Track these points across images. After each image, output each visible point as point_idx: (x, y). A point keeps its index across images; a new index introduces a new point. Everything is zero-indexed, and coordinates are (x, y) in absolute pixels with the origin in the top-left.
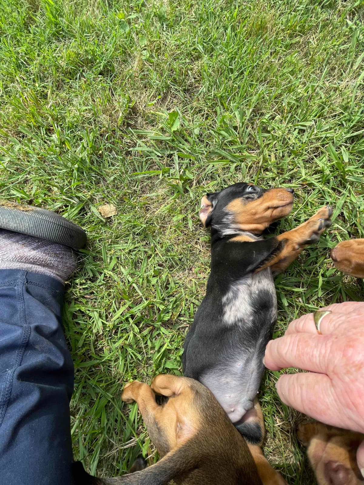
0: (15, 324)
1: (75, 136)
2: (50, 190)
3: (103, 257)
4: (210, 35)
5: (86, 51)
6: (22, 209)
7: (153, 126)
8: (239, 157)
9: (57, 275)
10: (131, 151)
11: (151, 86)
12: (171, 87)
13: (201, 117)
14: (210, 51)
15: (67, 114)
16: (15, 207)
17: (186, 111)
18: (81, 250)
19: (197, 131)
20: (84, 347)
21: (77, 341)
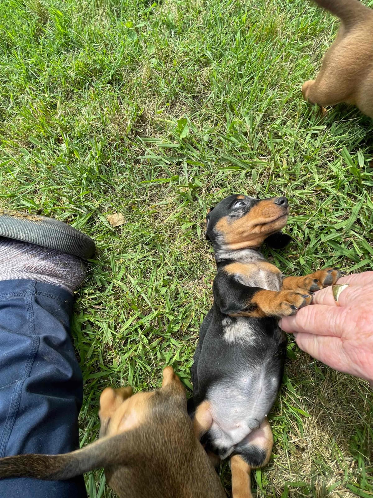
0: (24, 335)
1: (83, 145)
2: (58, 200)
3: (111, 266)
4: (219, 41)
5: (95, 61)
6: (31, 219)
7: (162, 133)
8: (250, 163)
9: (66, 285)
10: (140, 159)
11: (159, 94)
12: (180, 94)
13: (210, 123)
14: (219, 57)
15: (76, 124)
16: (25, 217)
17: (195, 118)
18: (89, 260)
19: (206, 138)
20: (93, 358)
21: (86, 352)
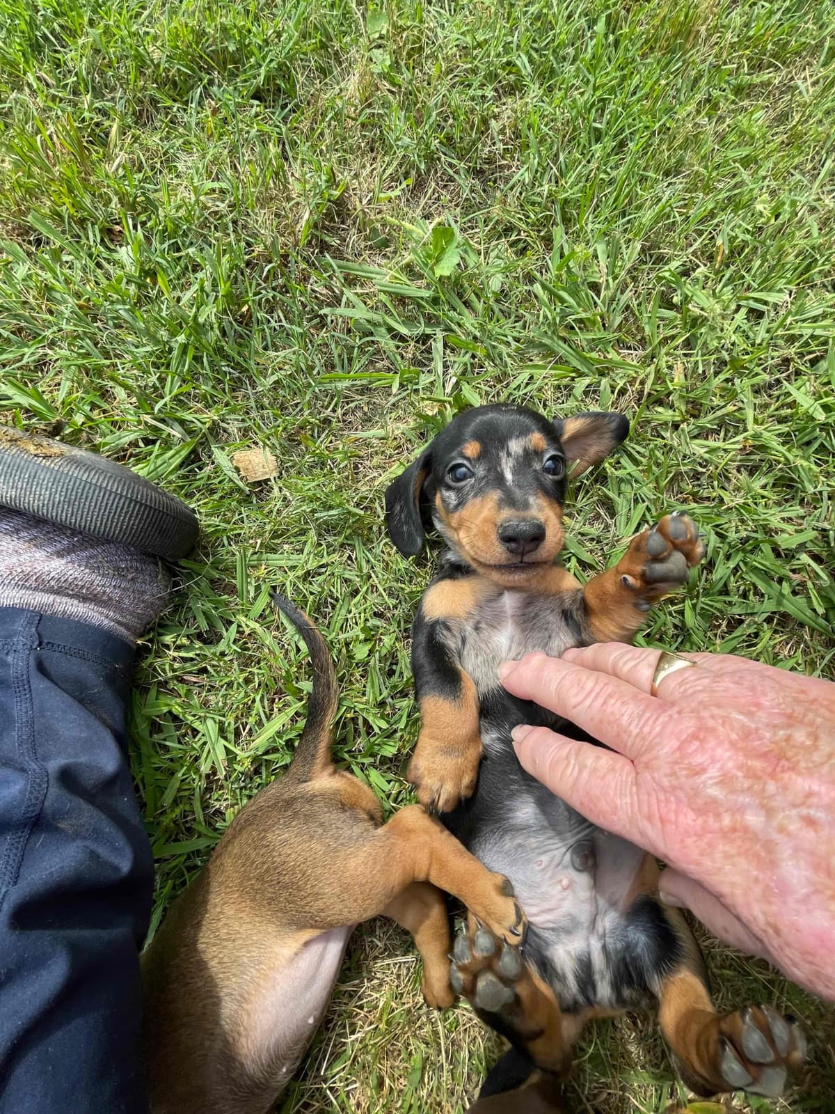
1: (179, 258)
2: (105, 394)
3: (237, 582)
4: (551, 33)
5: (224, 29)
6: (32, 448)
7: (386, 256)
8: (600, 362)
9: (119, 623)
10: (326, 316)
11: (388, 149)
12: (439, 159)
13: (507, 246)
14: (546, 75)
15: (164, 197)
16: (13, 441)
17: (471, 227)
19: (495, 284)
20: (177, 805)
21: (162, 790)
